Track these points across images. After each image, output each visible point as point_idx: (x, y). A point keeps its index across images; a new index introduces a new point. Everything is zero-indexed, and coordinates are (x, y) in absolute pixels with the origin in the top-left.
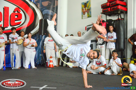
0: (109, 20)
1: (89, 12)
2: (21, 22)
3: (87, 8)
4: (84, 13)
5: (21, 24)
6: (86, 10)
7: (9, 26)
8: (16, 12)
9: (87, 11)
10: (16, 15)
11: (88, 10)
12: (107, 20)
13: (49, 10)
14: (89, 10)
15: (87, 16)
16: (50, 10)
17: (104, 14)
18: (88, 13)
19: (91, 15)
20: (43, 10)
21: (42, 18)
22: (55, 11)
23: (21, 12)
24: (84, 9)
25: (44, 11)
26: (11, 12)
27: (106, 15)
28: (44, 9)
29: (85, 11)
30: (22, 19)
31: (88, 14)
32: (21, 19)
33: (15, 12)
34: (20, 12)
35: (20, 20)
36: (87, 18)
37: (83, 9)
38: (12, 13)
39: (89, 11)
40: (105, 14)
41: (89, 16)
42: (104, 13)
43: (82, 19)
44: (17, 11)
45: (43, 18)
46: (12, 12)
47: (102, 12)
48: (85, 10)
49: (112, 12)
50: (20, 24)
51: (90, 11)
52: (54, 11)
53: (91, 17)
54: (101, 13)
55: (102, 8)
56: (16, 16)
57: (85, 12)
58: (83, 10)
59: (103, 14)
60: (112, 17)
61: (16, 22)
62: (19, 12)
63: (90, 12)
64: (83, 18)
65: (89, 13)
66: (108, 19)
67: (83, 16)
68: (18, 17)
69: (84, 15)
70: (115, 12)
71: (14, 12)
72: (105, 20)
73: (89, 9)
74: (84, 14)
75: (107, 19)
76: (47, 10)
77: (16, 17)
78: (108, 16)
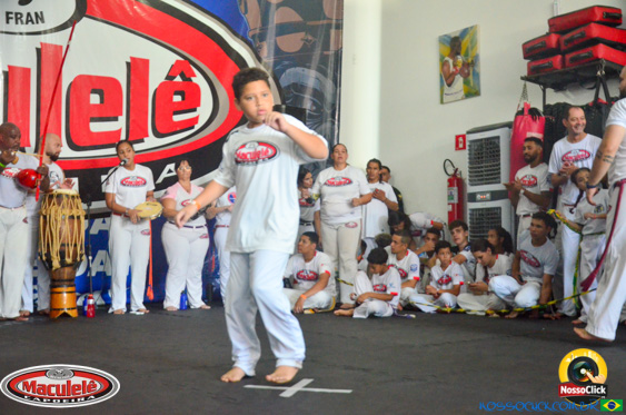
0: (558, 105)
1: (469, 74)
2: (197, 118)
3: (460, 59)
4: (447, 79)
5: (197, 127)
6: (458, 68)
7: (147, 136)
8: (178, 79)
9: (461, 72)
10: (178, 89)
11: (466, 65)
12: (546, 107)
13: (306, 70)
14: (469, 69)
15: (462, 93)
16: (309, 67)
17: (535, 81)
18: (466, 77)
19: (479, 84)
20: (284, 71)
21: (279, 103)
22: (330, 72)
23: (198, 79)
24: (451, 61)
25: (288, 71)
26: (156, 78)
27: (545, 86)
28: (286, 63)
29: (452, 69)
30: (199, 105)
31: (466, 82)
32: (198, 109)
33: (175, 77)
34: (193, 79)
35: (195, 110)
36: (462, 99)
37: (444, 64)
38: (161, 84)
39: (471, 69)
40: (540, 84)
41: (472, 92)
42: (534, 76)
43: (442, 102)
44: (182, 76)
45: (283, 103)
46: (162, 79)
47: (525, 73)
48: (455, 66)
49: (567, 73)
50: (193, 128)
51: (474, 71)
52: (325, 74)
53: (477, 94)
54: (522, 78)
55: (525, 58)
56: (177, 93)
57: (454, 74)
58: (445, 68)
59: (528, 84)
60: (568, 93)
61: (177, 118)
62: (187, 78)
63: (477, 75)
64: (446, 99)
65: (471, 78)
66: (552, 103)
67: (445, 92)
68: (183, 99)
69: (449, 85)
70: (581, 73)
71: (170, 77)
72: (541, 109)
73: (470, 60)
74: (449, 81)
75: (547, 103)
76: (299, 69)
77: (177, 98)
78: (549, 91)
